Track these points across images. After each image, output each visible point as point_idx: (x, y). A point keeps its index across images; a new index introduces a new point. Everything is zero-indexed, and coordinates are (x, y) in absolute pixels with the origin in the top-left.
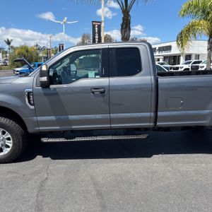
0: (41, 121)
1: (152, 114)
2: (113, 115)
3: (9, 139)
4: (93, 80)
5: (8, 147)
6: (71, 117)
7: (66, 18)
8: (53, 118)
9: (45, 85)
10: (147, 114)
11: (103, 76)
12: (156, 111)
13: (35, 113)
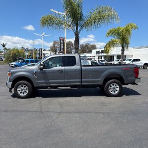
0: (39, 82)
1: (80, 80)
2: (66, 80)
3: (27, 89)
4: (59, 68)
5: (26, 92)
6: (50, 81)
7: (44, 33)
8: (43, 81)
9: (41, 69)
10: (78, 80)
11: (62, 66)
12: (82, 79)
13: (37, 79)
